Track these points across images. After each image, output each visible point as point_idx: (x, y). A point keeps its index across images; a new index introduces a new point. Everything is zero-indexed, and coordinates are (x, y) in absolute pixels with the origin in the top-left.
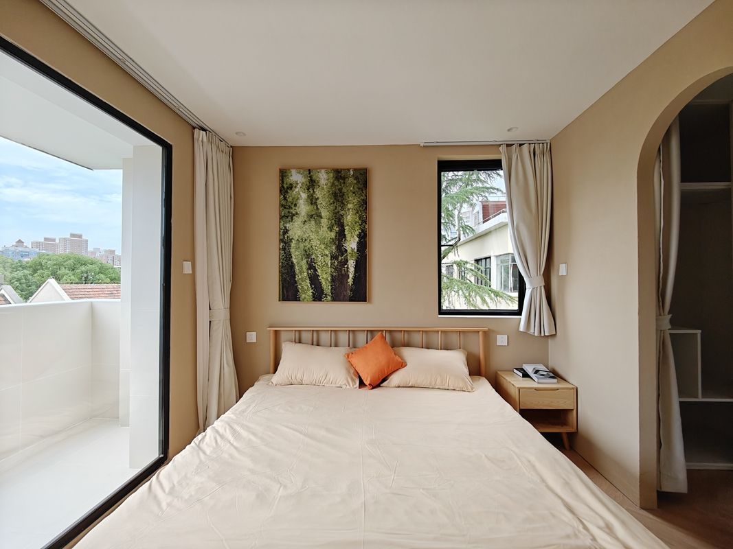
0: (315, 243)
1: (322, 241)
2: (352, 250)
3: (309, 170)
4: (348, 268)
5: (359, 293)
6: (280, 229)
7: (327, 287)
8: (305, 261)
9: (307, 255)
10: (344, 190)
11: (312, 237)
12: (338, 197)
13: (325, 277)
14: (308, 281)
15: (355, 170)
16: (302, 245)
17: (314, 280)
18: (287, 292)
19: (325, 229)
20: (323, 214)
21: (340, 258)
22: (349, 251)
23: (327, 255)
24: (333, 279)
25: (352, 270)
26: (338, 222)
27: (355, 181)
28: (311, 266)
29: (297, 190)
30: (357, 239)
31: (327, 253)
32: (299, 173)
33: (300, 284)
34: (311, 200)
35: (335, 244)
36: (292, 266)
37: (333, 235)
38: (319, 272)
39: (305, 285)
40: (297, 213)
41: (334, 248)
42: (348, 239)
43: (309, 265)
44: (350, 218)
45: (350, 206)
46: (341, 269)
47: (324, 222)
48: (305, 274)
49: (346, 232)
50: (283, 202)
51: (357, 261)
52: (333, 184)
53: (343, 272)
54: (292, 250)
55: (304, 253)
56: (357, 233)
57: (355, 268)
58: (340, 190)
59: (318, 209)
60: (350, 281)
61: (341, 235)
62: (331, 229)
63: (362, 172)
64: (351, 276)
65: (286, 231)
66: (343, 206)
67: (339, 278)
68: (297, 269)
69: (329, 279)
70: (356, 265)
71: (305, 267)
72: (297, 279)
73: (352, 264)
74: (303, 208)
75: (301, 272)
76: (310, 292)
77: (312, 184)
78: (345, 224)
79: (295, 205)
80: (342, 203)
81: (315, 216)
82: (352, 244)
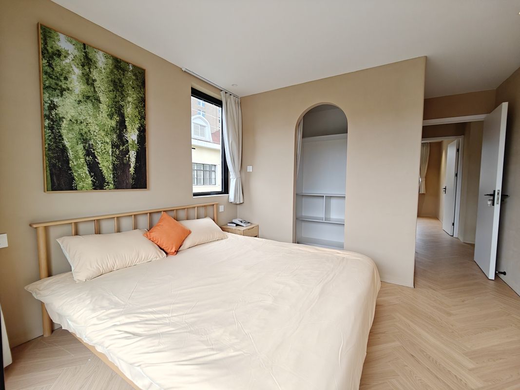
0: (94, 128)
1: (102, 127)
2: (133, 141)
3: (84, 45)
4: (129, 158)
5: (140, 181)
7: (108, 175)
8: (81, 146)
9: (84, 139)
10: (124, 81)
11: (90, 121)
12: (117, 86)
13: (106, 165)
14: (86, 168)
15: (134, 66)
16: (76, 127)
17: (94, 168)
18: (58, 180)
19: (105, 115)
20: (101, 99)
21: (121, 148)
22: (130, 141)
23: (107, 143)
24: (115, 168)
25: (133, 160)
26: (118, 111)
27: (134, 77)
28: (89, 152)
29: (67, 61)
30: (137, 132)
31: (108, 141)
32: (71, 42)
33: (76, 171)
34: (87, 80)
35: (116, 133)
36: (64, 149)
37: (113, 123)
38: (99, 159)
39: (81, 172)
40: (68, 89)
41: (115, 136)
42: (129, 130)
43: (87, 151)
44: (129, 110)
45: (130, 99)
46: (122, 160)
47: (104, 107)
48: (82, 160)
49: (127, 124)
50: (49, 70)
51: (137, 152)
52: (112, 72)
53: (125, 161)
54: (64, 132)
55: (79, 136)
56: (137, 126)
57: (136, 158)
58: (120, 80)
59: (95, 91)
60: (132, 170)
61: (122, 126)
62: (111, 116)
63: (140, 71)
64: (132, 165)
65: (53, 107)
66: (123, 97)
67: (120, 167)
68: (71, 154)
69: (111, 167)
70: (137, 156)
71: (81, 153)
72: (71, 164)
73: (133, 154)
74: (76, 84)
75: (77, 158)
76: (89, 180)
77: (87, 62)
78: (126, 116)
79: (66, 79)
80: (122, 94)
81: (91, 98)
82: (132, 136)
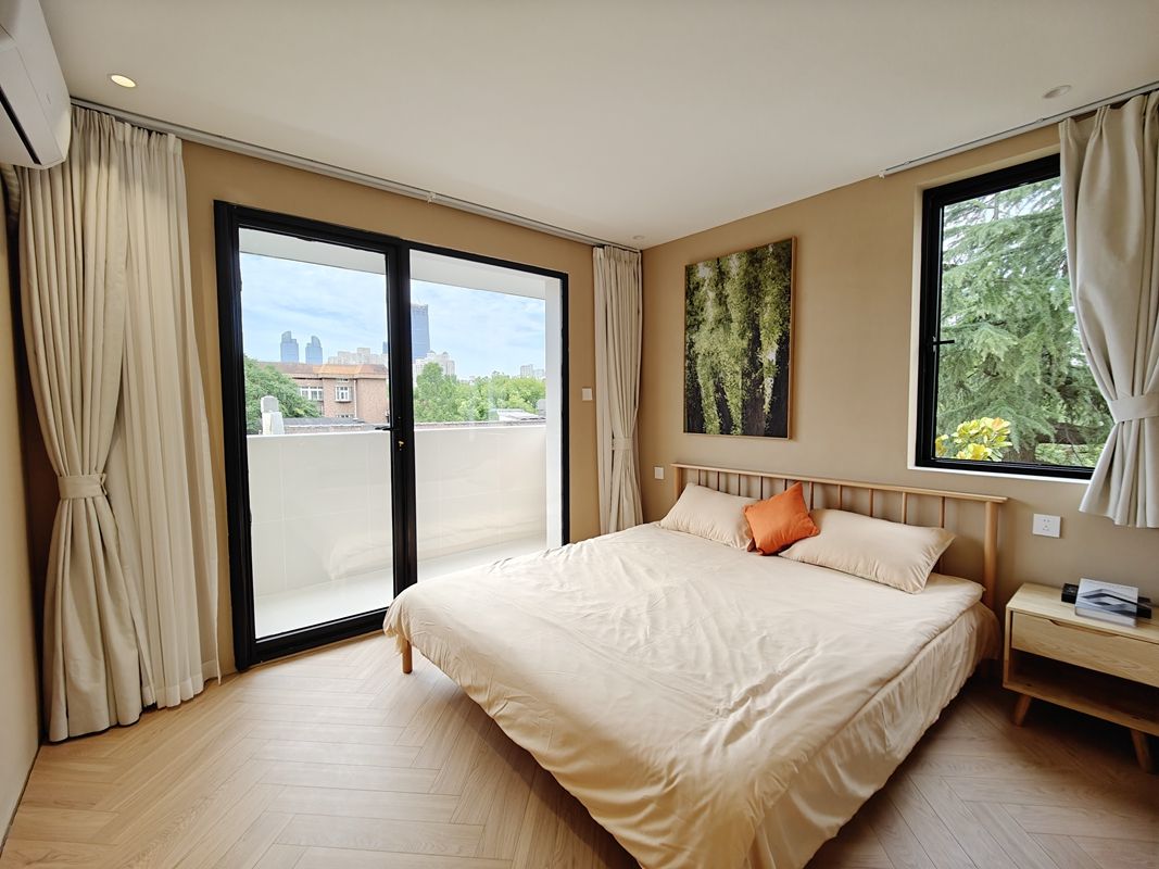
0: (724, 356)
1: (731, 353)
2: (770, 363)
3: (718, 259)
4: (763, 389)
5: (778, 424)
6: (686, 343)
7: (736, 416)
8: (711, 382)
9: (715, 373)
10: (761, 277)
11: (720, 349)
12: (753, 289)
13: (734, 402)
14: (715, 408)
15: (775, 244)
16: (708, 361)
17: (722, 405)
18: (693, 421)
19: (736, 336)
20: (733, 317)
21: (753, 376)
22: (766, 364)
23: (737, 372)
24: (744, 406)
25: (769, 391)
26: (752, 325)
27: (775, 262)
28: (719, 389)
29: (704, 289)
30: (777, 347)
31: (738, 369)
32: (706, 266)
33: (707, 412)
34: (720, 299)
35: (747, 356)
36: (698, 389)
37: (745, 343)
38: (728, 396)
39: (711, 413)
40: (704, 320)
41: (746, 361)
42: (764, 347)
43: (717, 386)
44: (767, 316)
45: (768, 299)
46: (754, 391)
47: (735, 326)
48: (712, 399)
49: (762, 339)
50: (689, 308)
51: (775, 379)
52: (746, 272)
53: (757, 395)
54: (698, 369)
55: (710, 370)
56: (777, 337)
57: (773, 389)
58: (756, 278)
59: (727, 310)
60: (766, 407)
61: (756, 343)
62: (742, 335)
63: (784, 246)
64: (767, 400)
65: (692, 345)
66: (759, 300)
67: (752, 403)
68: (703, 391)
69: (740, 404)
70: (774, 385)
71: (712, 389)
72: (704, 403)
73: (768, 382)
74: (711, 312)
75: (708, 396)
76: (717, 423)
77: (722, 276)
78: (761, 327)
79: (702, 310)
80: (758, 296)
81: (724, 321)
82: (769, 355)
